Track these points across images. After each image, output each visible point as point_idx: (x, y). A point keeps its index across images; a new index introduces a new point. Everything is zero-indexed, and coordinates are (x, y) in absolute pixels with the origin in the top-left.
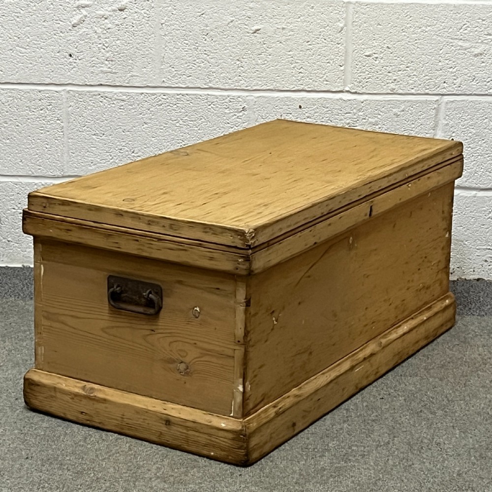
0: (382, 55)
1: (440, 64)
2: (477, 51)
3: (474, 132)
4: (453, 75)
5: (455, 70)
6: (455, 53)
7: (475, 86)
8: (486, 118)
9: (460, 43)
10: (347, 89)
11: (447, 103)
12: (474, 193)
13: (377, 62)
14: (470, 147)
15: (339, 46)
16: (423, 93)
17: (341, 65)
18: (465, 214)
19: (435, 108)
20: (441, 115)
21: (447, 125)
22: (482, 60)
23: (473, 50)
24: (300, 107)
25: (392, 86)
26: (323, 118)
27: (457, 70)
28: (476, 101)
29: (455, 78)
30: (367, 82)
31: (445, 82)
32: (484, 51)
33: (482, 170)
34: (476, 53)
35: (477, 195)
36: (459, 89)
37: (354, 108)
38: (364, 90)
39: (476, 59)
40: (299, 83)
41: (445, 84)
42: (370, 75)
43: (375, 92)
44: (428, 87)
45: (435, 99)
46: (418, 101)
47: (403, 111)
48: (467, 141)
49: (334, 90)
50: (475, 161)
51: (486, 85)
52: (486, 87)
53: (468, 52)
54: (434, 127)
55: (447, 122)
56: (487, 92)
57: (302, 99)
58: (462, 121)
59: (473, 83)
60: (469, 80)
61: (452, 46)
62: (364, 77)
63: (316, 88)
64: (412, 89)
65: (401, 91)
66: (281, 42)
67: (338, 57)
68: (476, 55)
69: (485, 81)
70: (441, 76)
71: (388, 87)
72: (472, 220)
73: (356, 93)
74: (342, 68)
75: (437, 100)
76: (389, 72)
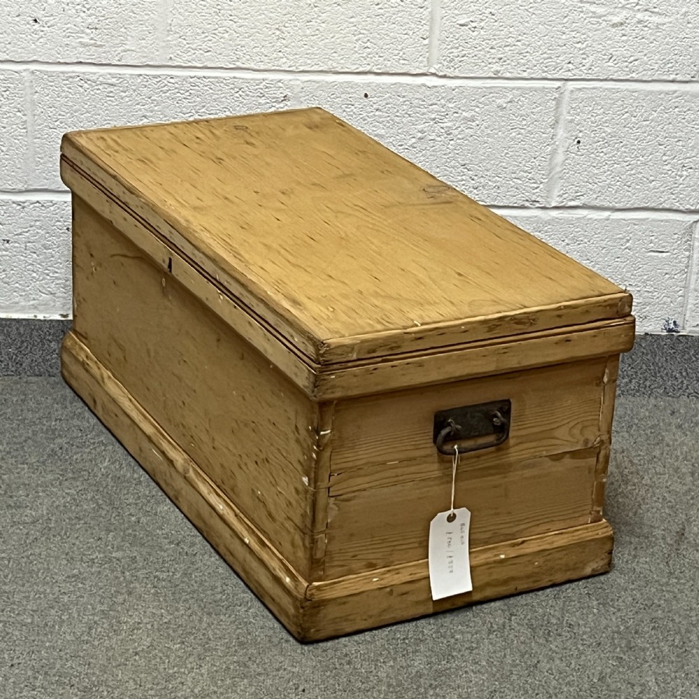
0: (482, 24)
1: (564, 37)
2: (616, 20)
3: (609, 131)
4: (581, 52)
5: (584, 46)
6: (586, 21)
7: (611, 68)
8: (626, 112)
9: (593, 8)
10: (433, 71)
11: (572, 91)
12: (606, 214)
13: (476, 33)
14: (602, 152)
15: (422, 10)
16: (539, 77)
17: (425, 37)
18: (593, 244)
19: (555, 98)
20: (564, 108)
21: (572, 121)
22: (623, 32)
23: (610, 18)
24: (366, 96)
25: (496, 67)
26: (398, 111)
27: (587, 46)
28: (613, 89)
29: (584, 56)
30: (460, 62)
31: (570, 63)
32: (627, 19)
33: (618, 183)
34: (615, 22)
35: (611, 217)
36: (590, 71)
37: (443, 98)
38: (457, 73)
39: (614, 30)
40: (365, 62)
41: (570, 65)
42: (464, 52)
43: (472, 75)
44: (546, 69)
45: (556, 86)
46: (532, 88)
47: (510, 102)
48: (598, 144)
49: (415, 73)
50: (608, 170)
51: (627, 67)
52: (628, 69)
53: (604, 20)
54: (554, 124)
55: (571, 118)
56: (628, 77)
57: (369, 85)
58: (592, 116)
59: (609, 64)
60: (604, 59)
61: (582, 12)
62: (456, 54)
63: (388, 70)
64: (525, 71)
65: (508, 75)
66: (338, 5)
67: (420, 27)
68: (614, 25)
69: (626, 61)
70: (565, 53)
71: (490, 68)
72: (603, 251)
73: (445, 77)
74: (426, 42)
75: (559, 87)
76: (492, 48)
